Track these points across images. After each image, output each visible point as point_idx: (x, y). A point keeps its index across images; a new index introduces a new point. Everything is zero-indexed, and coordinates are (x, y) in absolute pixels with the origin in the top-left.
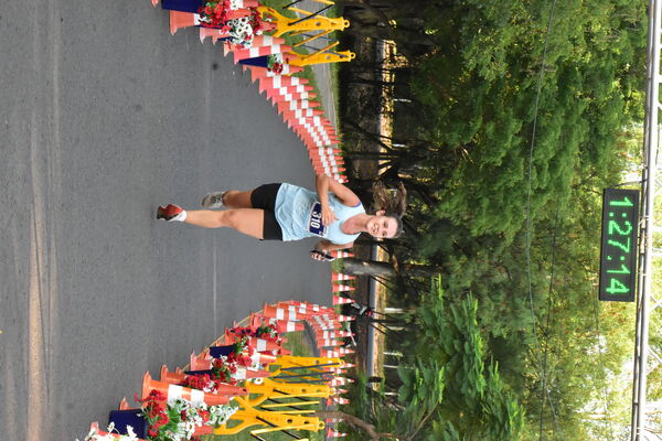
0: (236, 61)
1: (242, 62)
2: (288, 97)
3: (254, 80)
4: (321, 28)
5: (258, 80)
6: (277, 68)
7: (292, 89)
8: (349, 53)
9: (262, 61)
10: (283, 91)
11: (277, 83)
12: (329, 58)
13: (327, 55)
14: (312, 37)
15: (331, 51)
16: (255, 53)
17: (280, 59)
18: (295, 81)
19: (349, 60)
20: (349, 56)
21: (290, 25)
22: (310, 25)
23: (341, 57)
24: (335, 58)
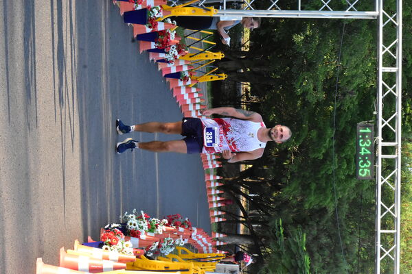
0: (163, 75)
1: (167, 76)
2: (189, 101)
3: (171, 88)
4: (208, 59)
5: (173, 89)
6: (185, 79)
7: (191, 94)
8: (223, 75)
9: (177, 76)
10: (186, 97)
11: (183, 91)
12: (212, 78)
13: (210, 77)
14: (202, 65)
15: (213, 73)
16: (174, 71)
17: (187, 74)
18: (194, 90)
19: (224, 79)
20: (224, 77)
21: (190, 57)
22: (202, 57)
23: (219, 77)
24: (216, 78)
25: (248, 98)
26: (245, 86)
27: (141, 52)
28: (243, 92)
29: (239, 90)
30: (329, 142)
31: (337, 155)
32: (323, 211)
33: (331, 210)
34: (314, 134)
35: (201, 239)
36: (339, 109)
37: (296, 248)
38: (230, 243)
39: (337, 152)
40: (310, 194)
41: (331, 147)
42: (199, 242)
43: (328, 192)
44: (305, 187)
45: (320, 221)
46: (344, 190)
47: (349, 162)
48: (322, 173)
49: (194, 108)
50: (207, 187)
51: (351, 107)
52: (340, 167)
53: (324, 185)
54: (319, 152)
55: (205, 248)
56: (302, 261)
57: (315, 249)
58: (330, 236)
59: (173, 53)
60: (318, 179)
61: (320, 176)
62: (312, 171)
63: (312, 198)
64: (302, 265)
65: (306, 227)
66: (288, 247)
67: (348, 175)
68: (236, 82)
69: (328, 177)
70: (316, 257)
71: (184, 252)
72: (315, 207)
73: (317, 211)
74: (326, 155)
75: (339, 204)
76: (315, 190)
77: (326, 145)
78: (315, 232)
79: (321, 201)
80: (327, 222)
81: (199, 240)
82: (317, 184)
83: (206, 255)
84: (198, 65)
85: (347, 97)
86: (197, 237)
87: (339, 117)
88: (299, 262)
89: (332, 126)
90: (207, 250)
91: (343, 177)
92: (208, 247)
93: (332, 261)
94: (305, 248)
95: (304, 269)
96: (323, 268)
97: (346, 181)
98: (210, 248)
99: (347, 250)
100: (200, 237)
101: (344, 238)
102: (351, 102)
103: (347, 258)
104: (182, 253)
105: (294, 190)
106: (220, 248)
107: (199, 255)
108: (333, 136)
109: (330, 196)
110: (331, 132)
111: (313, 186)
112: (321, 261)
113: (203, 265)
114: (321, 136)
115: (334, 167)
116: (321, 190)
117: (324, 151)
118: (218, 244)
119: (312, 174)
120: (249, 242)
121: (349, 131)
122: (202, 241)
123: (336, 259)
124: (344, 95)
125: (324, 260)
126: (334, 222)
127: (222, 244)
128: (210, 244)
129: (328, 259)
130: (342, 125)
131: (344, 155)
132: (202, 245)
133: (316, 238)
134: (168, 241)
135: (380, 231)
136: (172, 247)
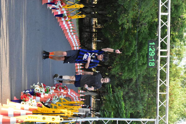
0: (55, 15)
1: (56, 16)
2: (67, 28)
3: (58, 22)
4: (76, 7)
5: (59, 22)
6: (65, 17)
7: (68, 25)
8: (84, 15)
9: (61, 16)
10: (66, 26)
11: (64, 23)
12: (78, 17)
14: (73, 10)
15: (79, 14)
16: (59, 13)
17: (66, 15)
18: (69, 23)
19: (84, 17)
20: (84, 16)
21: (68, 6)
22: (74, 7)
23: (82, 16)
24: (80, 17)
25: (96, 26)
26: (95, 20)
27: (43, 4)
28: (93, 23)
29: (92, 22)
30: (134, 47)
31: (138, 53)
32: (131, 80)
33: (134, 80)
34: (127, 43)
35: (72, 94)
36: (139, 32)
37: (118, 98)
38: (87, 95)
39: (138, 52)
40: (125, 72)
41: (135, 50)
42: (72, 95)
43: (134, 71)
44: (123, 69)
45: (129, 85)
46: (141, 71)
47: (143, 57)
48: (130, 62)
49: (70, 31)
50: (76, 68)
51: (145, 31)
52: (139, 59)
53: (131, 68)
54: (129, 52)
55: (75, 98)
56: (121, 104)
57: (127, 98)
58: (134, 92)
59: (59, 5)
60: (129, 65)
61: (130, 64)
62: (126, 61)
63: (126, 74)
64: (121, 107)
65: (123, 88)
66: (114, 97)
67: (143, 63)
68: (90, 18)
69: (134, 64)
70: (127, 102)
71: (64, 101)
72: (127, 78)
73: (128, 80)
74: (133, 54)
75: (139, 77)
76: (127, 70)
77: (133, 49)
78: (126, 90)
79: (130, 76)
80: (132, 85)
81: (71, 94)
82: (128, 67)
83: (75, 102)
84: (72, 11)
85: (143, 26)
86: (71, 93)
87: (139, 35)
88: (119, 105)
89: (136, 40)
90: (76, 99)
91: (141, 64)
92: (76, 98)
93: (135, 104)
94: (122, 99)
95: (122, 109)
96: (131, 107)
97: (142, 66)
98: (77, 98)
99: (142, 99)
100: (72, 93)
101: (140, 93)
102: (145, 29)
103: (142, 103)
104: (63, 101)
105: (117, 70)
106: (82, 97)
107: (72, 102)
108: (136, 44)
109: (135, 73)
110: (135, 43)
111: (126, 68)
112: (129, 104)
113: (73, 108)
114: (130, 45)
115: (136, 59)
116: (130, 70)
117: (132, 52)
118: (81, 95)
119: (126, 63)
120: (96, 94)
121: (144, 42)
122: (73, 95)
123: (137, 103)
124: (141, 25)
125: (131, 103)
126: (136, 86)
127: (83, 95)
128: (77, 96)
129: (133, 103)
130: (141, 39)
131: (141, 54)
132: (73, 97)
133: (127, 93)
134: (55, 97)
135: (159, 93)
136: (57, 100)
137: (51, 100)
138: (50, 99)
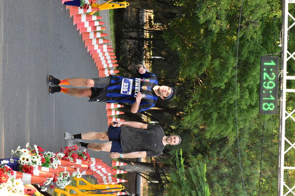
0: (63, 2)
1: (66, 3)
2: (89, 30)
3: (71, 16)
5: (73, 17)
6: (86, 7)
7: (91, 22)
8: (125, 3)
9: (77, 3)
10: (87, 25)
11: (84, 19)
12: (113, 6)
13: (112, 4)
17: (87, 2)
18: (94, 18)
19: (125, 7)
20: (125, 5)
23: (121, 5)
24: (117, 6)
25: (151, 26)
26: (148, 14)
28: (145, 20)
29: (142, 18)
30: (231, 72)
31: (239, 84)
32: (224, 140)
33: (232, 140)
35: (100, 170)
37: (196, 178)
38: (131, 170)
39: (239, 81)
40: (211, 123)
41: (234, 77)
42: (98, 172)
44: (207, 117)
45: (220, 151)
46: (245, 121)
47: (251, 92)
48: (224, 102)
50: (108, 115)
52: (242, 97)
53: (226, 114)
54: (221, 81)
55: (104, 178)
56: (202, 192)
57: (215, 179)
58: (230, 166)
60: (220, 109)
61: (222, 106)
63: (214, 128)
65: (207, 157)
66: (188, 176)
67: (250, 105)
68: (139, 9)
69: (230, 107)
70: (215, 188)
71: (82, 183)
72: (216, 136)
73: (219, 141)
74: (229, 85)
75: (240, 134)
76: (217, 120)
77: (229, 74)
78: (215, 162)
79: (222, 131)
80: (227, 152)
81: (98, 170)
82: (219, 113)
83: (106, 185)
85: (251, 27)
86: (96, 168)
88: (199, 192)
90: (107, 179)
91: (245, 107)
92: (107, 176)
93: (232, 191)
94: (205, 180)
97: (248, 111)
98: (110, 178)
99: (248, 180)
100: (99, 167)
101: (244, 168)
102: (254, 32)
103: (247, 190)
104: (80, 184)
105: (195, 119)
106: (120, 176)
107: (99, 186)
108: (235, 65)
109: (232, 126)
110: (233, 62)
111: (215, 116)
112: (220, 190)
115: (236, 97)
117: (226, 81)
118: (118, 172)
120: (150, 170)
121: (252, 61)
122: (101, 171)
123: (236, 190)
124: (247, 24)
125: (224, 190)
126: (236, 152)
127: (122, 172)
128: (109, 174)
129: (228, 190)
130: (245, 54)
131: (246, 85)
132: (102, 175)
133: (216, 168)
134: (64, 175)
135: (283, 168)
136: (68, 180)
137: (54, 180)
138: (52, 179)
